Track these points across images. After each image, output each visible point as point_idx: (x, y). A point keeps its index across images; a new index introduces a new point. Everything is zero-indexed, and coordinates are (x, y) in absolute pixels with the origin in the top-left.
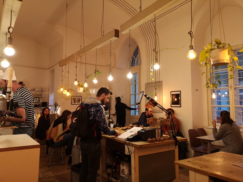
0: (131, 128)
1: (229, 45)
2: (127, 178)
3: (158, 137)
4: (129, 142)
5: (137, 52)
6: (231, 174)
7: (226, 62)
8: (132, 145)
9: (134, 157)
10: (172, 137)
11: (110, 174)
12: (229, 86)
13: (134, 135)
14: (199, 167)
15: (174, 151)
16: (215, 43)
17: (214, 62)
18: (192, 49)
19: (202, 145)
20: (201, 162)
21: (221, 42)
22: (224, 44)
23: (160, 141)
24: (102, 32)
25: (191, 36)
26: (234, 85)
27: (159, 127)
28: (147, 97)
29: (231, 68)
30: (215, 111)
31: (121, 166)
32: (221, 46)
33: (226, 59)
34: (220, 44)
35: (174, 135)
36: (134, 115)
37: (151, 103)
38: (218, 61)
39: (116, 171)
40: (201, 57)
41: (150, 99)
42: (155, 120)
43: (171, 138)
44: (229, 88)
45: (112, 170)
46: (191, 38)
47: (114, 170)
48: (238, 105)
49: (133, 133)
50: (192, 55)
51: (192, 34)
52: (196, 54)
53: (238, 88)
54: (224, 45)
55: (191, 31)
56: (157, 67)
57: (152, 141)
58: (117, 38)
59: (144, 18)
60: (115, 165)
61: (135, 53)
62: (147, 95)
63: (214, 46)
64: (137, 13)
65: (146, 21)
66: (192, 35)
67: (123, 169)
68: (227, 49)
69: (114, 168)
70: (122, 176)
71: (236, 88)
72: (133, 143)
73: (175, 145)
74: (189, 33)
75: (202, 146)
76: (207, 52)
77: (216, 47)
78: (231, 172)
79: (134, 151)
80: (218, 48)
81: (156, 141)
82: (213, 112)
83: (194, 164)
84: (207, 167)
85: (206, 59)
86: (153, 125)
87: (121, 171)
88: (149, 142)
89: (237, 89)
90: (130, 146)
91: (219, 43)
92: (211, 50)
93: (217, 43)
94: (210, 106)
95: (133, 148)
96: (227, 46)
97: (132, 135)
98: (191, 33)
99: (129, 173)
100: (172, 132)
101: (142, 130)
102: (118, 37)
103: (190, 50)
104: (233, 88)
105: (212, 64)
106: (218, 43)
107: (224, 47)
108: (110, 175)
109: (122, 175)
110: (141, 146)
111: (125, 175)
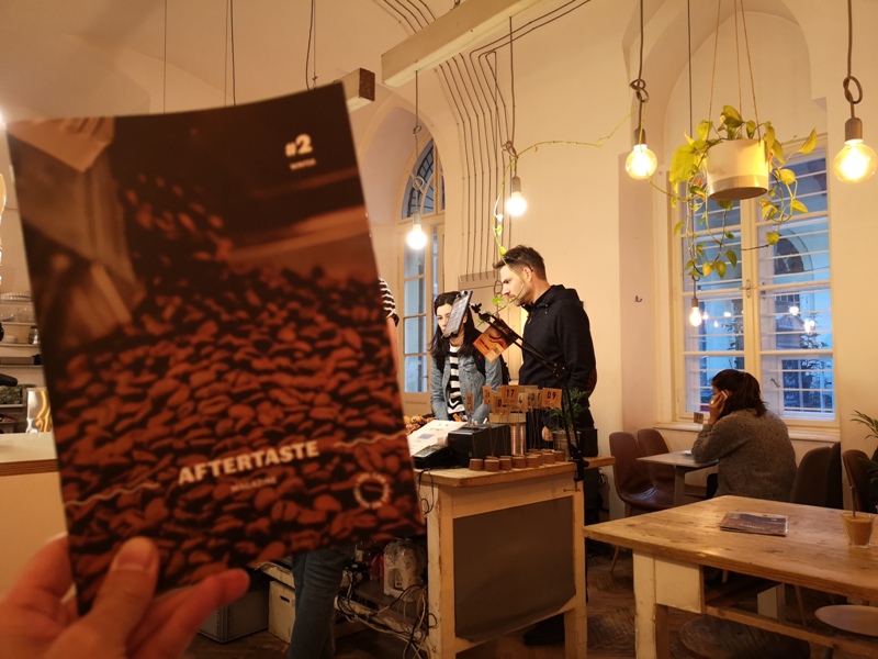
0: (416, 429)
1: (770, 128)
2: (410, 600)
3: (518, 451)
4: (420, 471)
5: (427, 163)
6: (773, 556)
7: (757, 185)
8: (433, 482)
9: (439, 523)
10: (567, 452)
11: (346, 589)
12: (744, 284)
13: (438, 448)
14: (667, 540)
15: (570, 500)
16: (722, 119)
17: (717, 184)
18: (644, 142)
19: (651, 486)
20: (669, 527)
21: (740, 117)
22: (751, 123)
23: (527, 466)
24: (311, 76)
25: (638, 95)
26: (758, 282)
27: (523, 419)
28: (482, 312)
29: (772, 210)
30: (694, 373)
31: (387, 559)
32: (743, 131)
33: (758, 176)
34: (739, 123)
35: (574, 444)
36: (416, 390)
37: (494, 333)
38: (731, 180)
39: (366, 577)
40: (677, 169)
41: (492, 320)
42: (510, 392)
43: (564, 454)
44: (744, 291)
45: (354, 577)
46: (639, 102)
47: (360, 576)
48: (770, 349)
49: (432, 442)
50: (642, 162)
51: (643, 89)
52: (655, 159)
53: (771, 291)
54: (751, 130)
55: (639, 80)
56: (516, 205)
57: (501, 466)
58: (366, 102)
59: (471, 27)
60: (360, 559)
61: (422, 166)
62: (480, 305)
63: (720, 129)
64: (431, 20)
65: (465, 51)
66: (642, 92)
67: (395, 570)
68: (762, 142)
69: (358, 570)
70: (391, 596)
71: (763, 292)
72: (433, 473)
73: (576, 480)
74: (632, 85)
75: (651, 490)
76: (694, 151)
77: (724, 134)
78: (773, 551)
79: (439, 501)
80: (731, 137)
81: (514, 464)
82: (688, 373)
83: (651, 532)
84: (692, 539)
85: (693, 173)
86: (502, 409)
87: (386, 579)
88: (492, 467)
89: (767, 295)
90: (426, 483)
91: (736, 121)
92: (710, 144)
93: (729, 121)
94: (680, 352)
95: (436, 490)
96: (763, 130)
97: (428, 448)
98: (641, 85)
99: (417, 581)
100: (568, 436)
101: (463, 428)
102: (371, 97)
103: (637, 143)
104: (755, 293)
105: (712, 192)
106: (733, 122)
107: (750, 135)
108: (345, 596)
109: (388, 590)
110: (463, 481)
111: (401, 589)
